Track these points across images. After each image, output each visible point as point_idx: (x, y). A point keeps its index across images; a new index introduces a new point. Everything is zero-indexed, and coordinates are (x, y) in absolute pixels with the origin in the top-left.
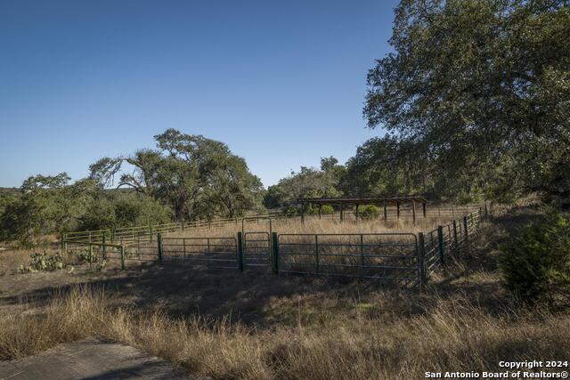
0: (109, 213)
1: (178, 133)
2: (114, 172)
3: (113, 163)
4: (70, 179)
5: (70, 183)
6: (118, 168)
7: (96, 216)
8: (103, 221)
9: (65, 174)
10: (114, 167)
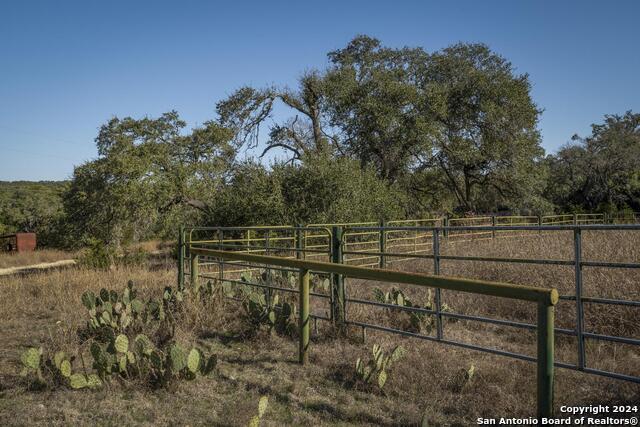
0: (270, 191)
1: (375, 43)
2: (259, 120)
3: (259, 100)
4: (183, 124)
5: (185, 132)
6: (266, 112)
7: (238, 199)
8: (255, 208)
9: (173, 116)
10: (260, 109)
